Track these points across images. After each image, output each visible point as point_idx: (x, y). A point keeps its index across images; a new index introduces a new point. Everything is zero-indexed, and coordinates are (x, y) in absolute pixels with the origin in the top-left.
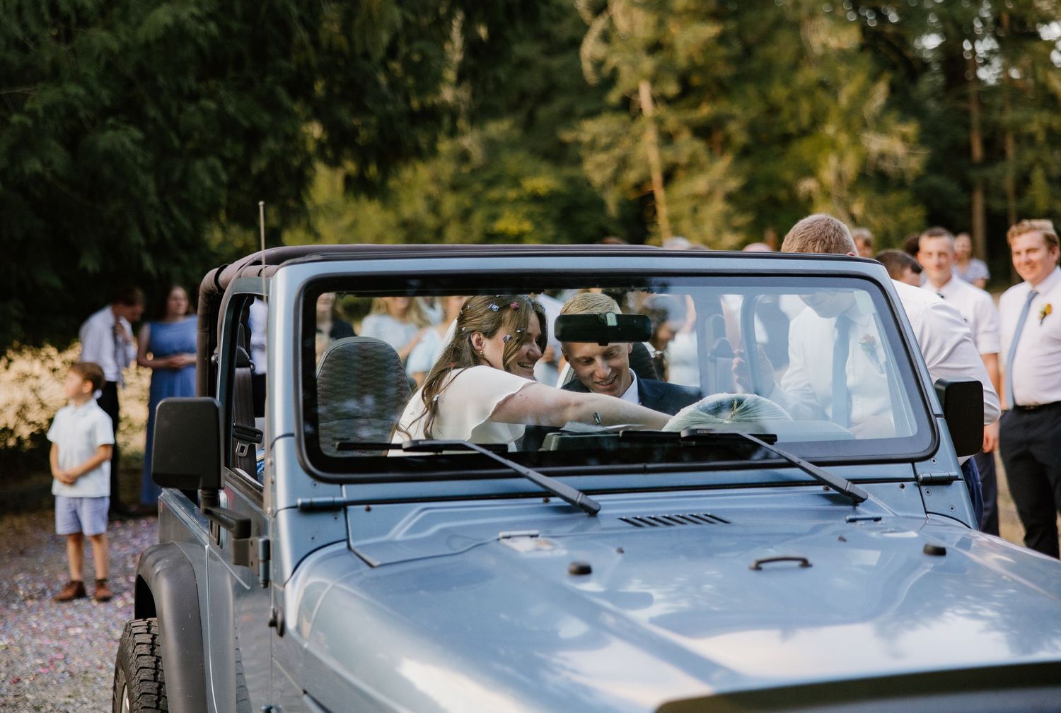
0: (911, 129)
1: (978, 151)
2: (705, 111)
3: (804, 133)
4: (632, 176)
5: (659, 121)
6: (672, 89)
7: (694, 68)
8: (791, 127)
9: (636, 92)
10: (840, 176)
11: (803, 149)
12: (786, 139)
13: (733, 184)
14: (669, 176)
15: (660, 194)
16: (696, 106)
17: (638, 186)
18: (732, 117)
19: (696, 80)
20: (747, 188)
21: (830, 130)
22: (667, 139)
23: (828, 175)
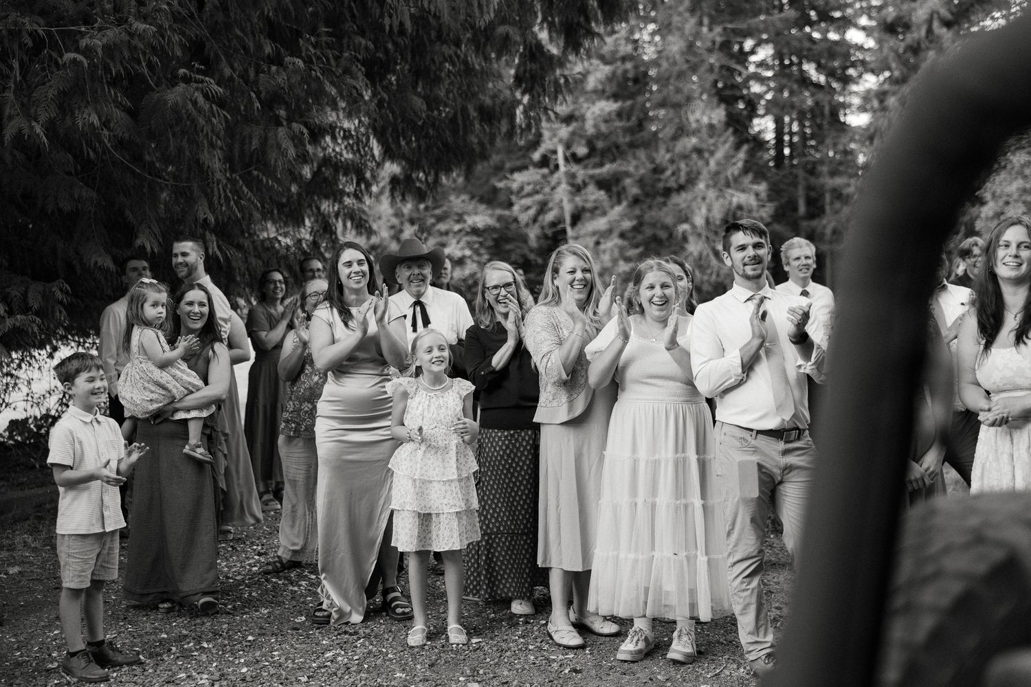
0: (762, 187)
1: (802, 209)
2: (608, 168)
3: (681, 188)
4: (550, 217)
5: (572, 176)
6: (582, 150)
7: (599, 135)
8: (672, 183)
9: (555, 152)
10: (708, 222)
11: (680, 200)
12: (667, 192)
13: (627, 224)
14: (576, 219)
15: (569, 229)
16: (601, 165)
17: (553, 224)
18: (627, 174)
19: (600, 145)
20: (636, 229)
21: (701, 186)
22: (577, 189)
23: (699, 221)
